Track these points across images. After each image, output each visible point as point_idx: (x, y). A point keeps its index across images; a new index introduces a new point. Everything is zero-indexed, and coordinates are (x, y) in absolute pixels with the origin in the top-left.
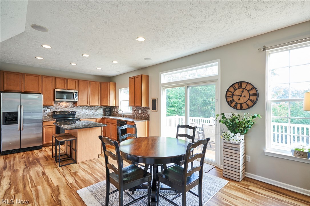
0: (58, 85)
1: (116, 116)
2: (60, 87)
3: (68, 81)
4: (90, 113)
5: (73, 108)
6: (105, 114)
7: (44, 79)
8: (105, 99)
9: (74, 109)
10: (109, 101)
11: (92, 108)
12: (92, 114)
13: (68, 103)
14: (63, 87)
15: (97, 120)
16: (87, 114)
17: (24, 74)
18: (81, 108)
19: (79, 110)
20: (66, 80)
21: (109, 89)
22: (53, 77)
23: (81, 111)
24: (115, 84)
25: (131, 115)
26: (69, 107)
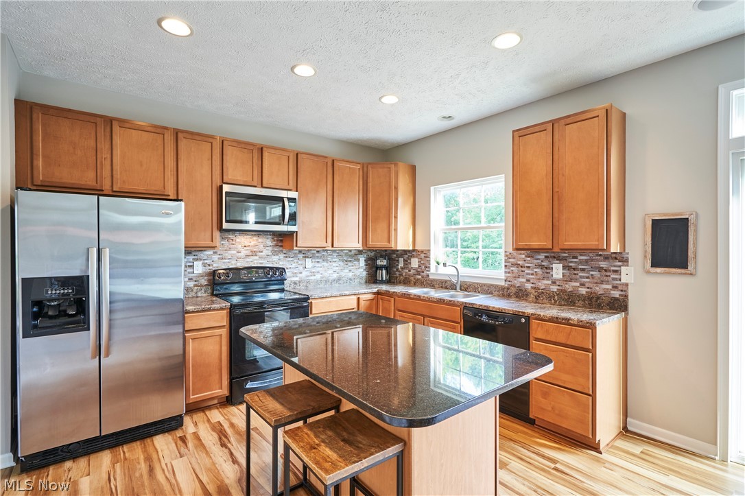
0: (230, 171)
1: (418, 283)
2: (240, 179)
3: (266, 155)
4: (326, 275)
5: (275, 258)
6: (372, 279)
7: (183, 144)
8: (382, 226)
9: (277, 261)
10: (396, 230)
11: (335, 255)
12: (335, 276)
13: (260, 240)
14: (248, 179)
15: (361, 302)
16: (318, 277)
17: (109, 121)
18: (301, 256)
19: (294, 265)
20: (259, 151)
21: (396, 188)
22: (212, 137)
23: (301, 268)
24: (413, 168)
25: (503, 283)
26: (265, 252)
